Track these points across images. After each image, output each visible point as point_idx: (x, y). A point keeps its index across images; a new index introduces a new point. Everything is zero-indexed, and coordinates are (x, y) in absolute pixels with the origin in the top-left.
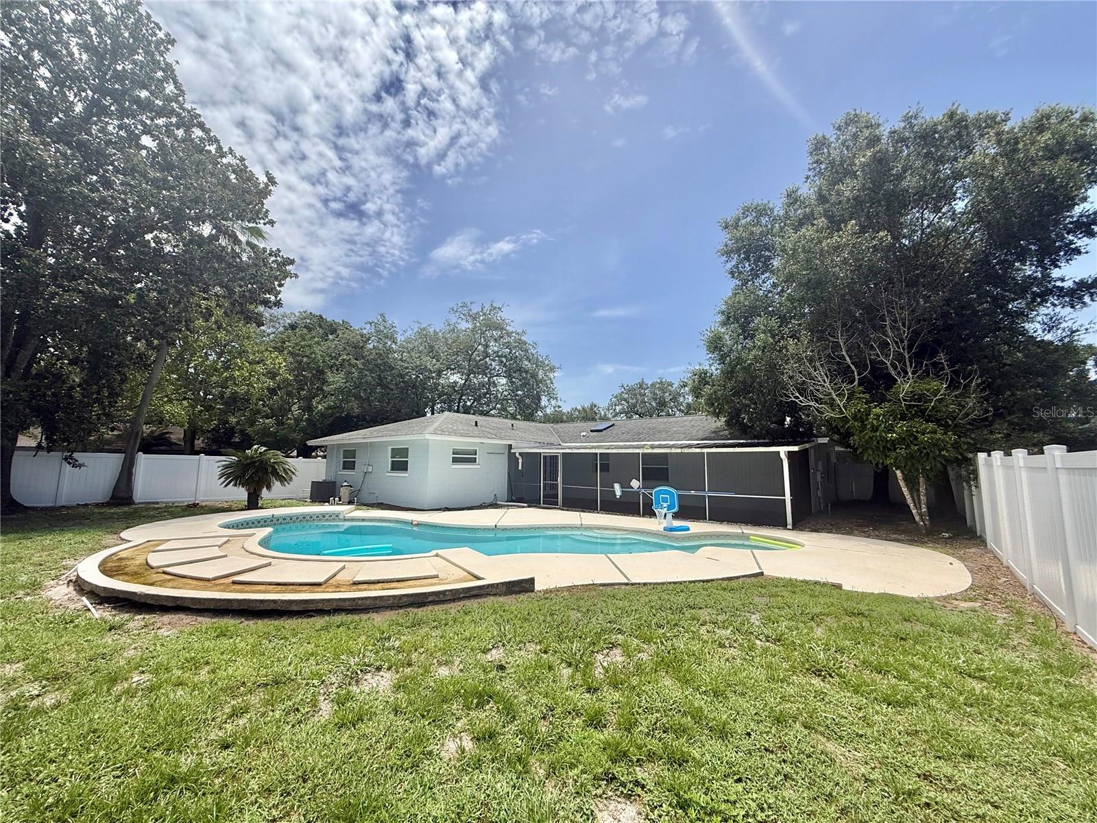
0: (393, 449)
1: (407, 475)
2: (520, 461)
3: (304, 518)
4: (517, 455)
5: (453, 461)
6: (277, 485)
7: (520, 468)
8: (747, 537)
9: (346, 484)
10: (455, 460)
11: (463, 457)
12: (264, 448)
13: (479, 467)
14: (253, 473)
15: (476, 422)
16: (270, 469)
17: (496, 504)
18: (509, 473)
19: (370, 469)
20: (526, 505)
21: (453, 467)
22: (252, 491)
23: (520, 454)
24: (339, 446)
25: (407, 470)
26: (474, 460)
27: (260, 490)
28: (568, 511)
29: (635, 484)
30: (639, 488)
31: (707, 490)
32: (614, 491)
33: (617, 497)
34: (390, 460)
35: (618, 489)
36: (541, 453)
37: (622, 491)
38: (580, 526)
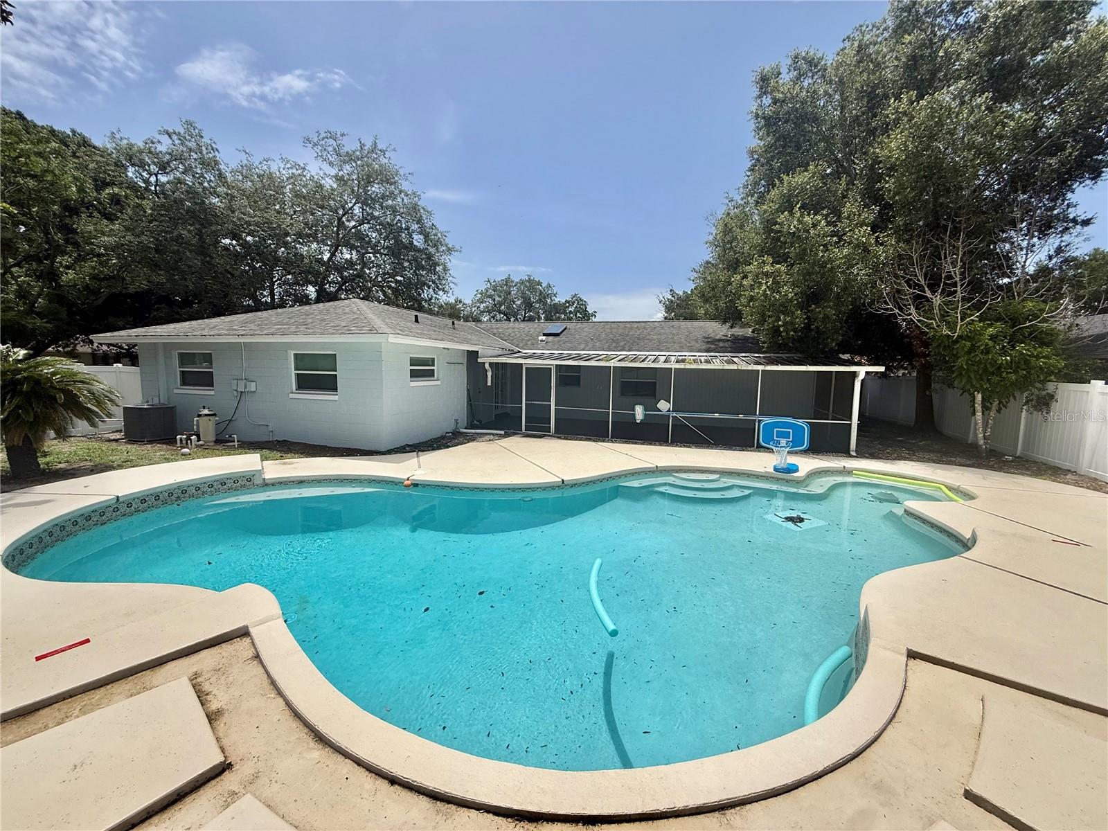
0: (296, 355)
1: (336, 398)
2: (489, 374)
3: (185, 492)
4: (487, 366)
5: (411, 376)
6: (81, 426)
7: (489, 384)
9: (206, 412)
10: (414, 375)
11: (421, 369)
12: (22, 353)
13: (438, 383)
14: (18, 407)
15: (417, 317)
16: (61, 398)
18: (468, 390)
19: (252, 387)
20: (503, 432)
21: (415, 384)
22: (18, 441)
23: (491, 364)
24: (168, 347)
25: (335, 389)
26: (430, 374)
27: (40, 440)
28: (570, 440)
29: (664, 406)
30: (669, 411)
31: (758, 413)
32: (634, 415)
33: (638, 421)
34: (293, 373)
35: (639, 412)
36: (522, 364)
37: (645, 414)
38: (655, 469)
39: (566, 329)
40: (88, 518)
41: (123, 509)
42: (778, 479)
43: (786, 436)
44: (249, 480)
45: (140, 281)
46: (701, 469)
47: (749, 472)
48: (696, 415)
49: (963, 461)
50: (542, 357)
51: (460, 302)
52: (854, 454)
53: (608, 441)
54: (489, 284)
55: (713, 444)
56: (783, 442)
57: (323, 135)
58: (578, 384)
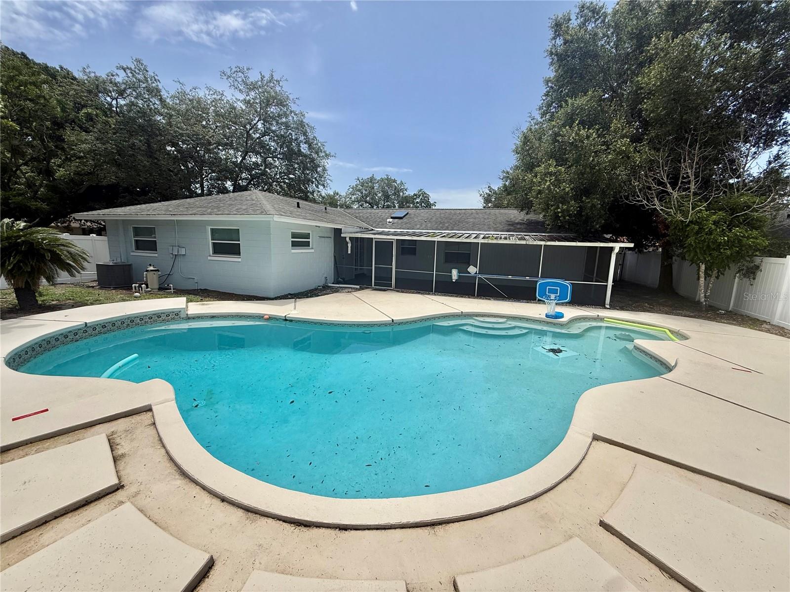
0: (212, 230)
1: (240, 260)
2: (349, 245)
3: (132, 321)
4: (348, 239)
5: (292, 246)
6: (63, 276)
7: (349, 252)
8: (601, 319)
9: (152, 268)
10: (294, 244)
11: (300, 241)
12: (22, 224)
13: (313, 251)
14: (19, 261)
16: (48, 256)
18: (335, 256)
19: (183, 252)
20: (358, 287)
21: (295, 251)
22: (21, 284)
23: (350, 238)
24: (125, 223)
25: (239, 254)
26: (307, 244)
27: (37, 284)
28: (405, 293)
29: (472, 270)
30: (476, 273)
31: (540, 276)
32: (451, 276)
33: (454, 281)
34: (211, 242)
35: (455, 274)
36: (372, 238)
37: (459, 275)
38: (461, 314)
39: (408, 213)
40: (66, 337)
41: (90, 331)
42: (548, 323)
43: (555, 292)
44: (177, 314)
45: (110, 176)
46: (494, 314)
47: (528, 318)
48: (495, 277)
49: (688, 313)
50: (388, 234)
51: (337, 194)
52: (608, 307)
53: (432, 294)
54: (358, 181)
55: (506, 298)
56: (553, 296)
57: (234, 69)
58: (415, 254)
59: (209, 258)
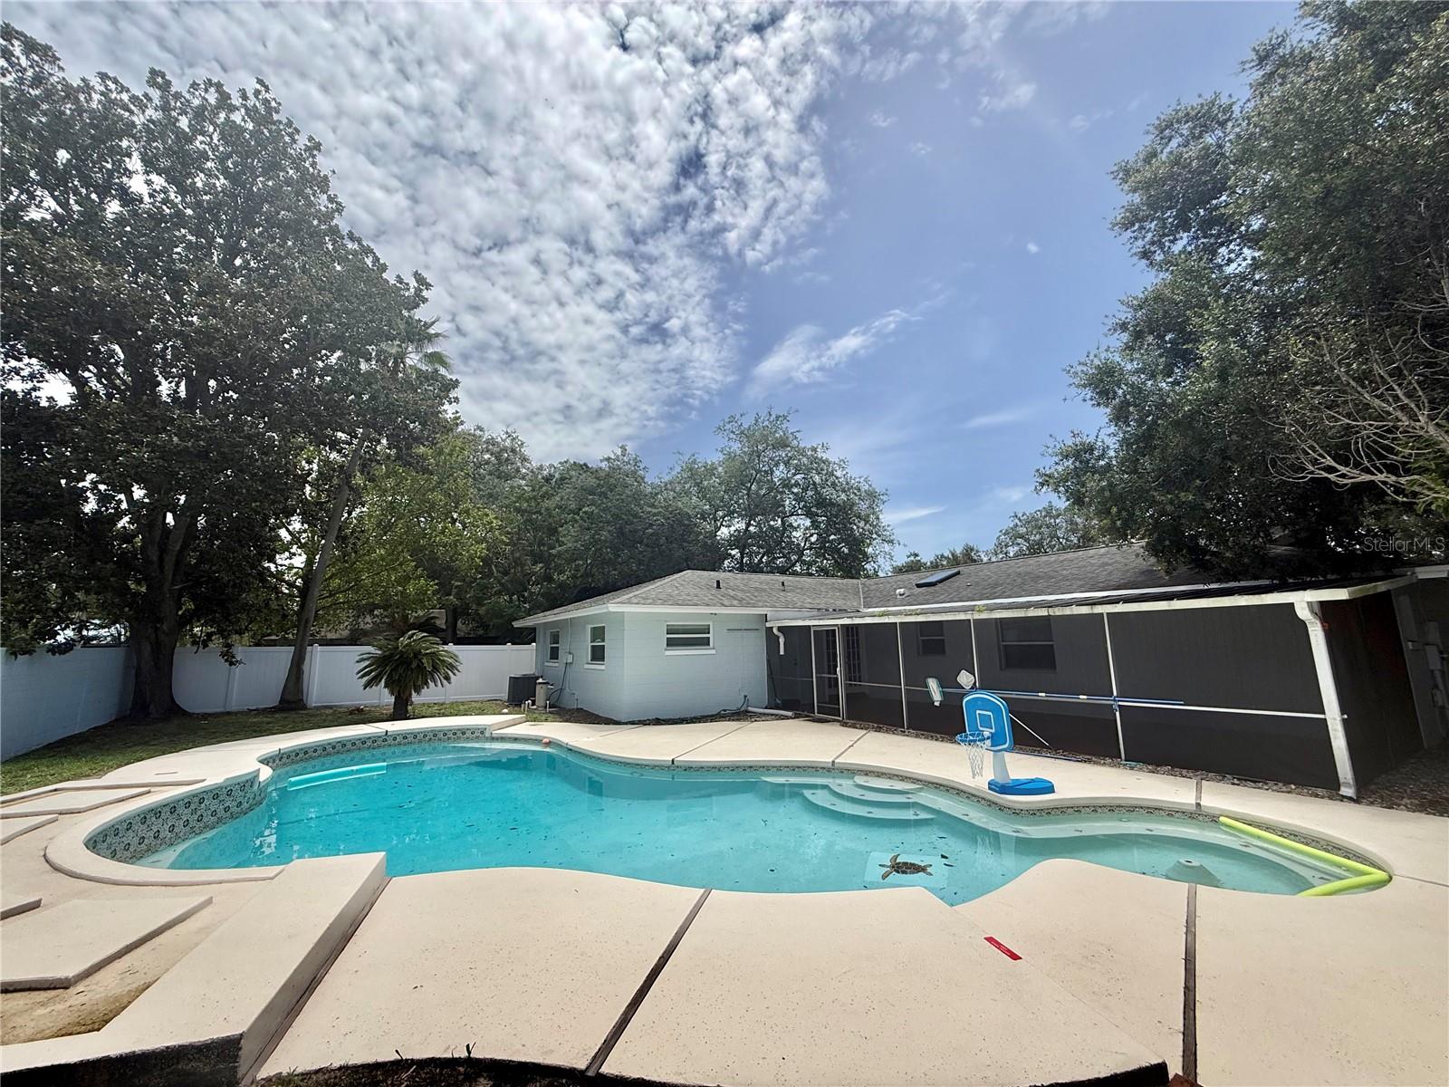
0: (592, 629)
1: (603, 667)
2: (782, 640)
3: (435, 735)
4: (775, 631)
5: (669, 645)
7: (782, 653)
9: (545, 680)
10: (671, 643)
11: (685, 637)
13: (713, 652)
15: (718, 582)
17: (747, 711)
18: (768, 661)
19: (570, 659)
20: (790, 714)
21: (668, 653)
23: (780, 629)
25: (603, 659)
26: (706, 642)
29: (966, 680)
30: (974, 687)
31: (1115, 694)
32: (928, 694)
33: (936, 704)
34: (590, 645)
35: (935, 689)
36: (809, 626)
37: (943, 692)
38: (830, 765)
39: (957, 574)
40: (364, 742)
41: (390, 741)
47: (961, 788)
48: (1014, 695)
51: (972, 550)
52: (1346, 791)
54: (1017, 521)
55: (1047, 747)
56: (986, 734)
58: (943, 652)
59: (586, 666)
